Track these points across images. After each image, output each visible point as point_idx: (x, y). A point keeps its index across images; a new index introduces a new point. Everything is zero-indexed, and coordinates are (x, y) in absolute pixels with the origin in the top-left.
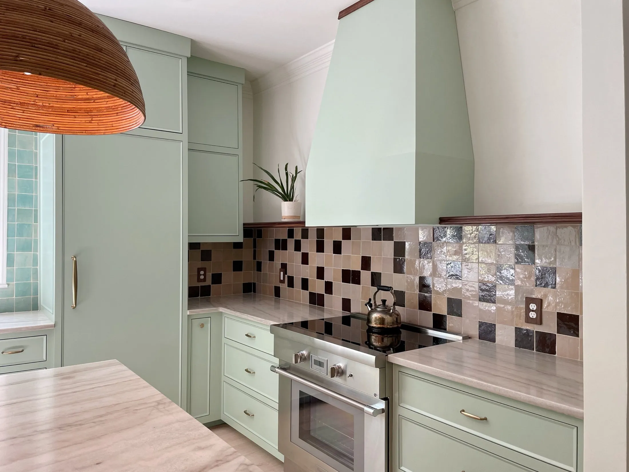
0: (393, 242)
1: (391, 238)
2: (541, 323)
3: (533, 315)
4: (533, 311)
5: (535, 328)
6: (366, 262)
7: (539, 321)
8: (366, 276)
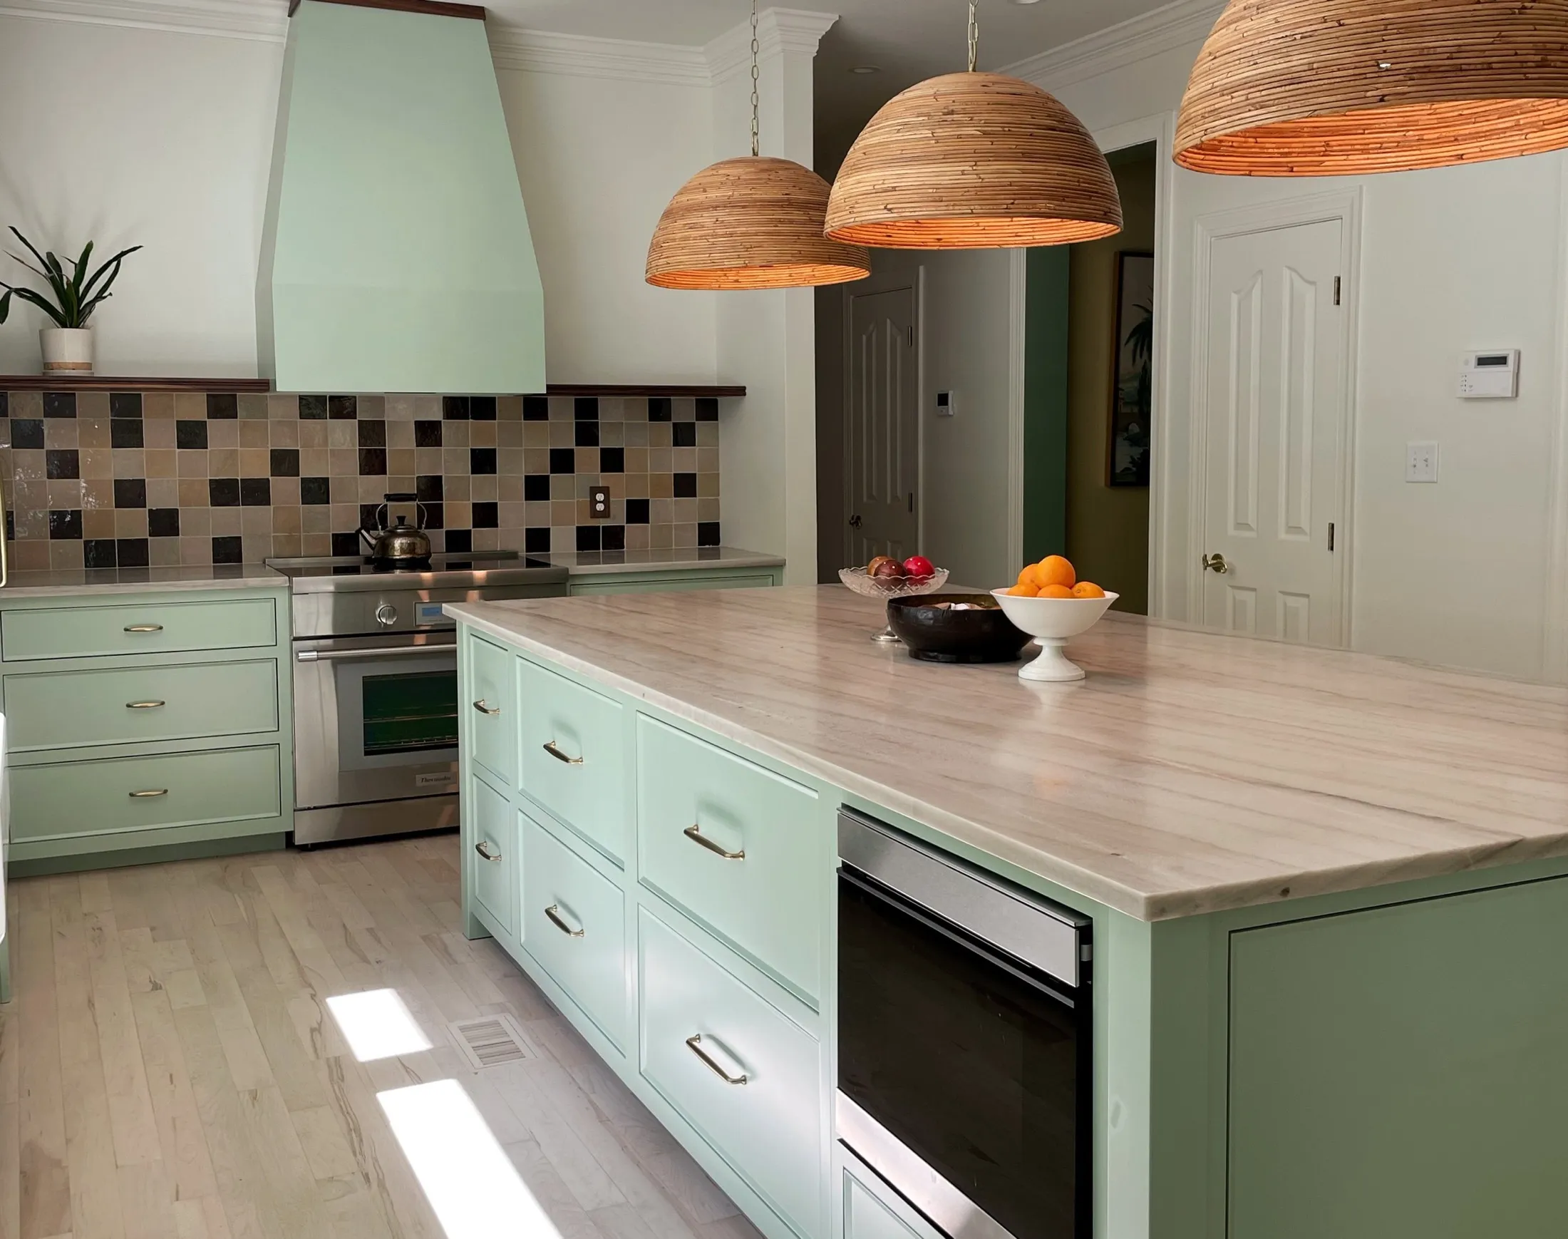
0: (356, 421)
1: (352, 415)
2: (608, 516)
3: (600, 507)
4: (600, 502)
5: (602, 523)
6: (285, 462)
7: (606, 514)
8: (285, 489)
